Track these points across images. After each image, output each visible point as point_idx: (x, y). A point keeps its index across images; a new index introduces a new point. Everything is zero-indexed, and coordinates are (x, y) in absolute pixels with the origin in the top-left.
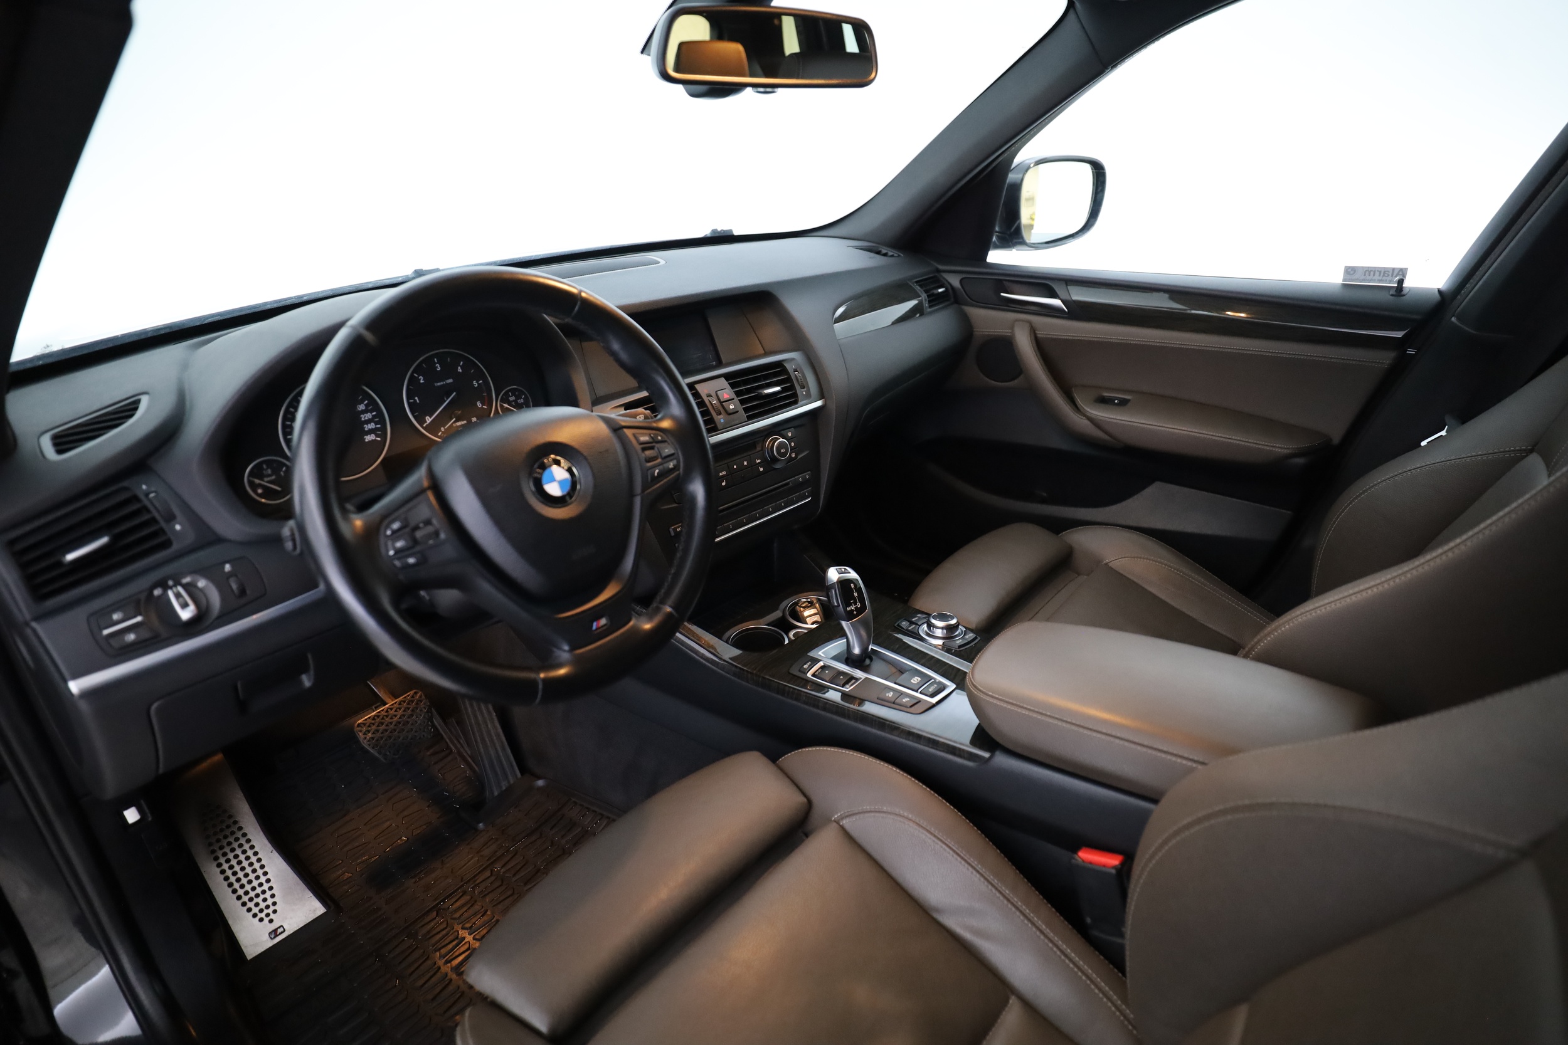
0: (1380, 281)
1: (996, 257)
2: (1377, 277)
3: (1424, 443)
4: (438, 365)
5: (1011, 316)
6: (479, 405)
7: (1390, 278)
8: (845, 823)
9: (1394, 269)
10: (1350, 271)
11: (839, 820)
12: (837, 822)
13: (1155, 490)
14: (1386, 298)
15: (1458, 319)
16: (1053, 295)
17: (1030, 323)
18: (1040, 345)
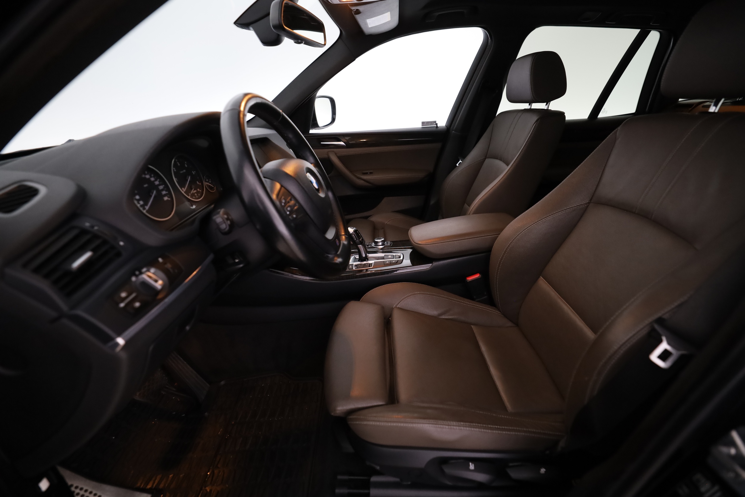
0: (431, 125)
1: (312, 131)
2: (430, 124)
3: (457, 165)
4: (178, 163)
5: (326, 150)
6: (198, 183)
7: (432, 124)
8: (398, 306)
9: (433, 121)
10: (423, 123)
11: (396, 306)
12: (396, 307)
13: (385, 200)
14: (435, 129)
15: (455, 131)
16: (340, 141)
17: (333, 151)
18: (340, 158)
